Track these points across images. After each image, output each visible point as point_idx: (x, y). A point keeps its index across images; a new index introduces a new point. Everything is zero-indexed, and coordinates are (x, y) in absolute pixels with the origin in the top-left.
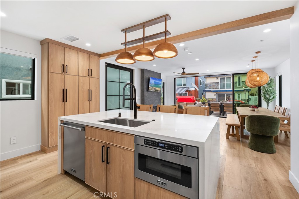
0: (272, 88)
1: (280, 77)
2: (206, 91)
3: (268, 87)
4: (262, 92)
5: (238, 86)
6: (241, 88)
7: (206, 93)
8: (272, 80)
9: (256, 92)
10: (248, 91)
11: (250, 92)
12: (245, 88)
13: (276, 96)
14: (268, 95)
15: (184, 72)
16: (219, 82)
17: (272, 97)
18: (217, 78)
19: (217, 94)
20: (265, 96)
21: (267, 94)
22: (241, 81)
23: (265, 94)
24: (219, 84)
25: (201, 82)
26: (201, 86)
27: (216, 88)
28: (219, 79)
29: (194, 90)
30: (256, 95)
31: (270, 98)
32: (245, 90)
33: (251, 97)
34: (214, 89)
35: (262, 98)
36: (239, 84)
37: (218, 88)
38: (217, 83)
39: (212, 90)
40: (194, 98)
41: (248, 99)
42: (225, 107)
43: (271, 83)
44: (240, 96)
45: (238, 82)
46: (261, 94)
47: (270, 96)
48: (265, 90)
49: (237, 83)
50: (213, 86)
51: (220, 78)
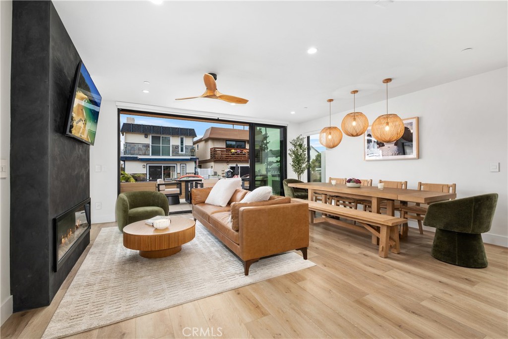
2: (127, 159)
5: (180, 152)
6: (184, 156)
7: (126, 162)
10: (195, 160)
12: (190, 156)
16: (151, 144)
22: (184, 145)
24: (150, 146)
27: (146, 155)
28: (150, 137)
32: (190, 159)
34: (141, 155)
36: (182, 150)
37: (149, 155)
39: (140, 157)
41: (195, 173)
44: (184, 169)
45: (180, 145)
49: (178, 147)
50: (139, 149)
51: (152, 136)
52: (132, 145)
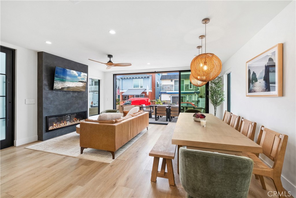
0: (220, 88)
1: (229, 76)
2: (162, 93)
3: (216, 87)
4: (209, 93)
5: (190, 88)
6: (192, 90)
7: (162, 95)
8: (220, 79)
9: (204, 95)
10: (198, 93)
11: (200, 95)
12: (196, 90)
13: (224, 99)
14: (216, 98)
15: (110, 61)
16: (174, 85)
17: (220, 99)
18: (172, 81)
19: (172, 96)
20: (213, 98)
21: (215, 95)
23: (212, 95)
24: (174, 86)
25: (158, 83)
26: (158, 88)
27: (171, 91)
28: (173, 81)
29: (151, 92)
30: (204, 98)
31: (218, 101)
32: (195, 92)
33: (200, 99)
34: (169, 91)
35: (210, 100)
36: (191, 87)
37: (173, 91)
38: (172, 86)
39: (167, 92)
40: (149, 100)
41: (197, 101)
42: (171, 111)
43: (219, 82)
44: (191, 98)
45: (190, 84)
46: (208, 96)
47: (218, 98)
48: (213, 91)
49: (188, 86)
50: (168, 88)
51: (175, 81)
52: (165, 86)
